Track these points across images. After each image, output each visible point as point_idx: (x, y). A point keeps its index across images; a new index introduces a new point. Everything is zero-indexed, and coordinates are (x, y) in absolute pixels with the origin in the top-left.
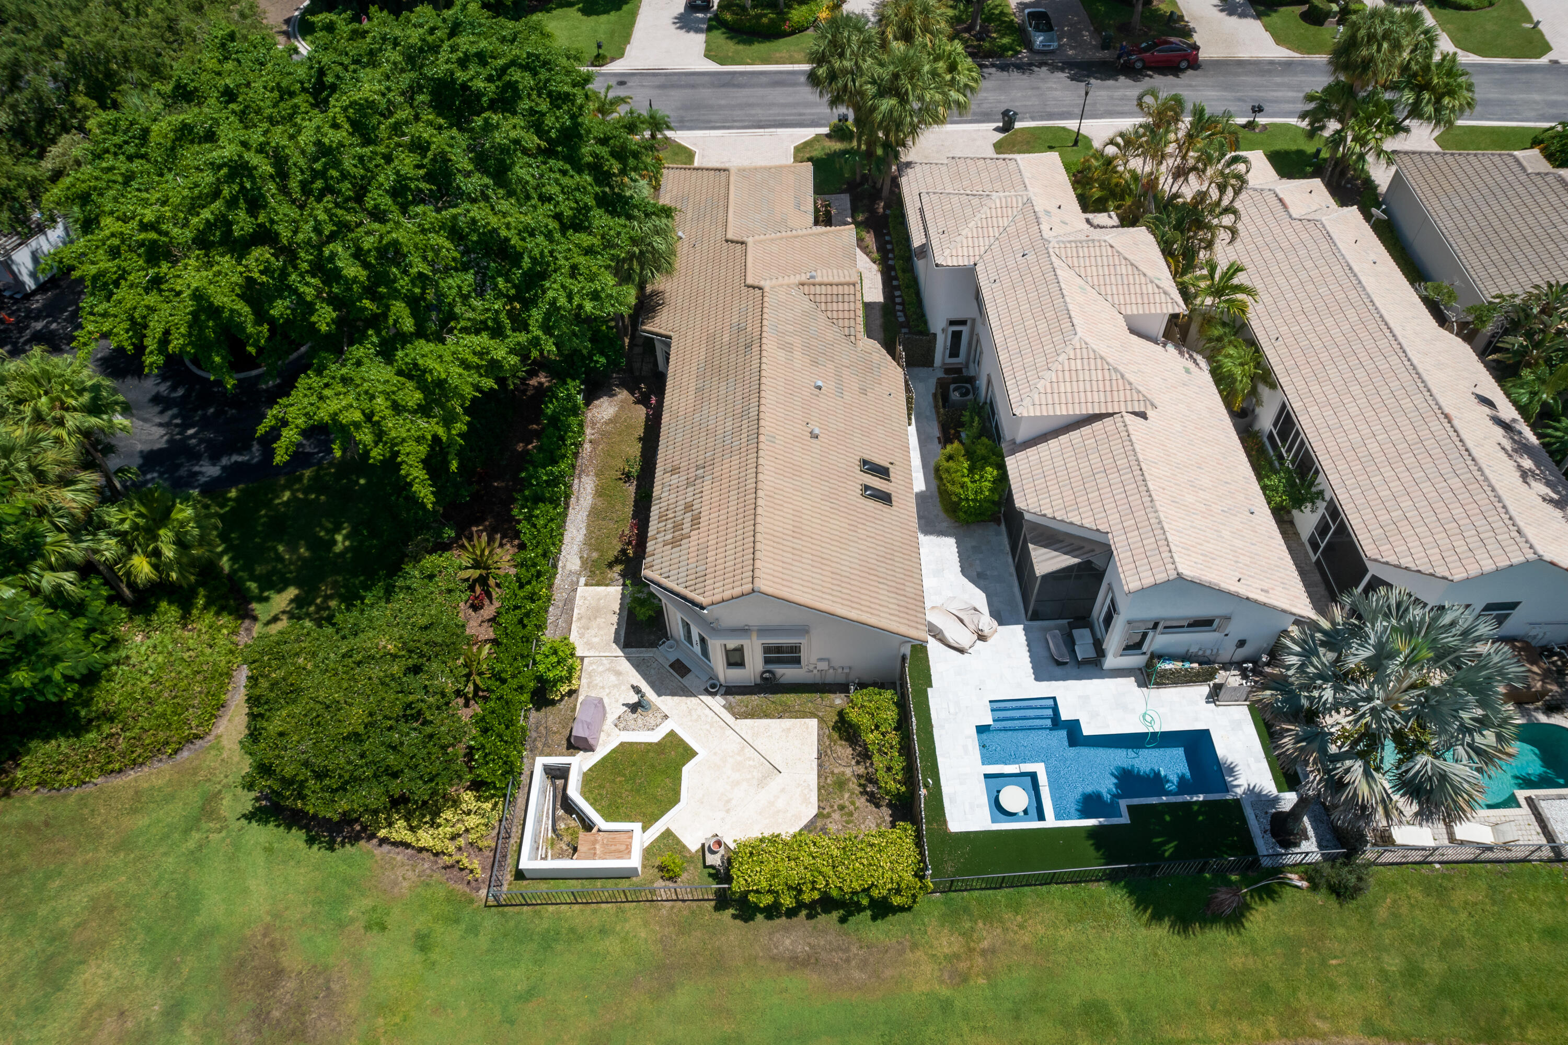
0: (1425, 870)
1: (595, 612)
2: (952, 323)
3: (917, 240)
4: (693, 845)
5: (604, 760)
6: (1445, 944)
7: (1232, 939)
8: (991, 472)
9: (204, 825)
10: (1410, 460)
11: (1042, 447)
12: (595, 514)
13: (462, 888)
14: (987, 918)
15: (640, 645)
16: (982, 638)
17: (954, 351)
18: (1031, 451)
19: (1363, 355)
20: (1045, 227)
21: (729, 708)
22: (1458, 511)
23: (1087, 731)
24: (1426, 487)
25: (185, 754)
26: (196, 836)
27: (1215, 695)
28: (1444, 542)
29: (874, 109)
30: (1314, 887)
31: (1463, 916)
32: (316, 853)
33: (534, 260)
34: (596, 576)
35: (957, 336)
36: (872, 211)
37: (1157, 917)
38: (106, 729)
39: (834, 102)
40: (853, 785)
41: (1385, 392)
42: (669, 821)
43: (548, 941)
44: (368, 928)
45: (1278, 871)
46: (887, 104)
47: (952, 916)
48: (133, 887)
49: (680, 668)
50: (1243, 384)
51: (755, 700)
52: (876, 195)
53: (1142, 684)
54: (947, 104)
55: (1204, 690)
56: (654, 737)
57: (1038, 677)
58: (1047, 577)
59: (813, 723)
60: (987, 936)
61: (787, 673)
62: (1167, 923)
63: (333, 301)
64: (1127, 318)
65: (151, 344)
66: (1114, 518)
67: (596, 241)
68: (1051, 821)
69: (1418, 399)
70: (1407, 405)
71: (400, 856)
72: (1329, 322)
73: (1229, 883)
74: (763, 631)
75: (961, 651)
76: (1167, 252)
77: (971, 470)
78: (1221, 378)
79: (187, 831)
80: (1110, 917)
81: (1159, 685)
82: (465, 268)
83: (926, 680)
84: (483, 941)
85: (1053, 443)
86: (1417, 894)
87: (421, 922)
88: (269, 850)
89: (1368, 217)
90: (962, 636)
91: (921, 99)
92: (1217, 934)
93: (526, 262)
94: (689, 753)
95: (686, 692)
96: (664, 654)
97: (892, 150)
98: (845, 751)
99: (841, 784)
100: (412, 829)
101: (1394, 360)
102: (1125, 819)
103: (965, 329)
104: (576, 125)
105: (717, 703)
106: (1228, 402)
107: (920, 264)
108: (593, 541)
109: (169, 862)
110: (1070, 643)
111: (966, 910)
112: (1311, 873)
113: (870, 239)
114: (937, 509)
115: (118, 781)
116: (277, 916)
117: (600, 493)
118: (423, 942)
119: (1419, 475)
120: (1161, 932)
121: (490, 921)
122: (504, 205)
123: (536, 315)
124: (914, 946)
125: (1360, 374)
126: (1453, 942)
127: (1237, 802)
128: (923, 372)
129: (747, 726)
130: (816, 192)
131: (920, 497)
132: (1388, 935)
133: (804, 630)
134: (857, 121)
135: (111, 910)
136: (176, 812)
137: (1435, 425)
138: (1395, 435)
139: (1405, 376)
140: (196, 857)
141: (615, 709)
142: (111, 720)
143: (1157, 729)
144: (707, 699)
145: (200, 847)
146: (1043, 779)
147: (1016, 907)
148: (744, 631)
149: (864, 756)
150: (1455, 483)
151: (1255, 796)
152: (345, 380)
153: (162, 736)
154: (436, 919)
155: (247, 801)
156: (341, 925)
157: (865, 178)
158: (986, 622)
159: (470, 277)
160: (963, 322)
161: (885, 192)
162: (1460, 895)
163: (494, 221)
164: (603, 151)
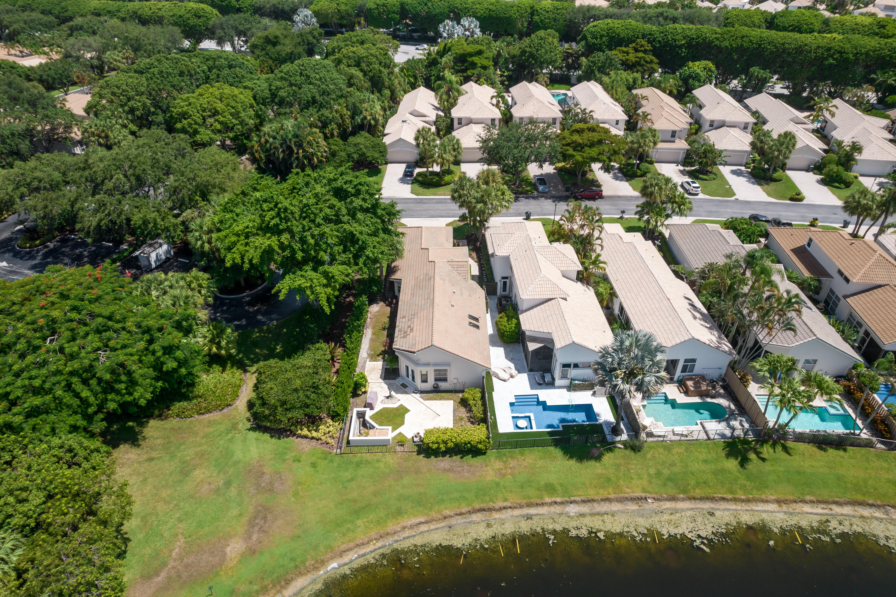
0: (664, 443)
1: (373, 370)
2: (503, 278)
3: (490, 252)
4: (409, 436)
5: (377, 413)
6: (670, 465)
7: (598, 464)
8: (514, 321)
9: (233, 432)
10: (657, 313)
11: (531, 311)
12: (372, 340)
13: (327, 449)
14: (512, 458)
15: (390, 379)
16: (512, 377)
17: (504, 289)
18: (528, 313)
19: (644, 283)
20: (533, 243)
21: (422, 397)
22: (670, 327)
23: (548, 404)
24: (662, 321)
25: (225, 410)
26: (230, 435)
27: (594, 394)
28: (666, 336)
29: (475, 207)
30: (626, 447)
31: (677, 457)
32: (274, 440)
33: (363, 242)
34: (373, 357)
35: (505, 283)
36: (475, 245)
37: (571, 457)
38: (199, 399)
39: (461, 206)
40: (466, 419)
41: (650, 294)
42: (400, 430)
43: (358, 465)
44: (294, 461)
45: (614, 443)
46: (479, 206)
47: (499, 457)
48: (209, 449)
49: (404, 386)
50: (606, 297)
51: (431, 395)
52: (477, 240)
53: (569, 390)
54: (501, 206)
55: (591, 392)
56: (395, 406)
57: (532, 389)
58: (533, 351)
59: (452, 402)
60: (512, 463)
61: (443, 385)
62: (574, 459)
63: (303, 251)
64: (562, 272)
65: (247, 261)
66: (554, 328)
67: (381, 240)
68: (535, 429)
69: (660, 295)
70: (657, 297)
71: (304, 441)
72: (634, 274)
73: (596, 447)
74: (435, 365)
75: (505, 381)
76: (578, 252)
77: (508, 321)
78: (598, 295)
79: (227, 434)
80: (555, 457)
81: (575, 390)
82: (340, 245)
83: (491, 389)
84: (335, 464)
85: (535, 309)
86: (661, 450)
87: (313, 459)
88: (257, 439)
89: (654, 244)
90: (506, 376)
91: (492, 204)
92: (592, 463)
93: (360, 243)
94: (407, 411)
95: (406, 393)
96: (398, 382)
97: (483, 222)
98: (463, 410)
99: (461, 419)
100: (309, 431)
101: (654, 284)
102: (561, 429)
103: (508, 281)
104: (377, 203)
105: (418, 396)
106: (601, 302)
107: (492, 259)
108: (371, 348)
109: (222, 442)
110: (543, 377)
111: (505, 455)
112: (624, 443)
113: (474, 255)
114: (498, 339)
115: (202, 417)
116: (261, 457)
117: (373, 334)
118: (314, 465)
119: (659, 317)
120: (573, 462)
121: (337, 459)
122: (355, 225)
123: (361, 261)
124: (487, 466)
125: (643, 289)
126: (673, 464)
127: (601, 425)
128: (493, 297)
129: (428, 403)
130: (454, 238)
131: (491, 336)
132: (651, 463)
133: (449, 365)
134: (469, 212)
135: (203, 455)
136: (222, 428)
137: (665, 302)
138: (653, 306)
139: (657, 288)
140: (231, 440)
141: (381, 397)
142: (201, 397)
143: (574, 403)
144: (414, 395)
145: (232, 438)
146: (532, 418)
147: (522, 454)
148: (428, 364)
149: (470, 411)
150: (670, 318)
151: (608, 423)
152: (301, 276)
153: (218, 403)
154: (318, 458)
155: (248, 425)
156: (284, 460)
157: (472, 235)
158: (514, 372)
159: (342, 247)
160: (507, 278)
161: (480, 239)
162: (676, 450)
163: (352, 229)
164: (384, 213)
